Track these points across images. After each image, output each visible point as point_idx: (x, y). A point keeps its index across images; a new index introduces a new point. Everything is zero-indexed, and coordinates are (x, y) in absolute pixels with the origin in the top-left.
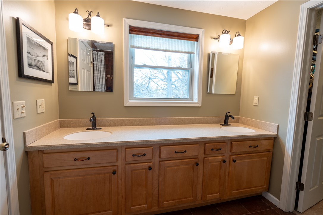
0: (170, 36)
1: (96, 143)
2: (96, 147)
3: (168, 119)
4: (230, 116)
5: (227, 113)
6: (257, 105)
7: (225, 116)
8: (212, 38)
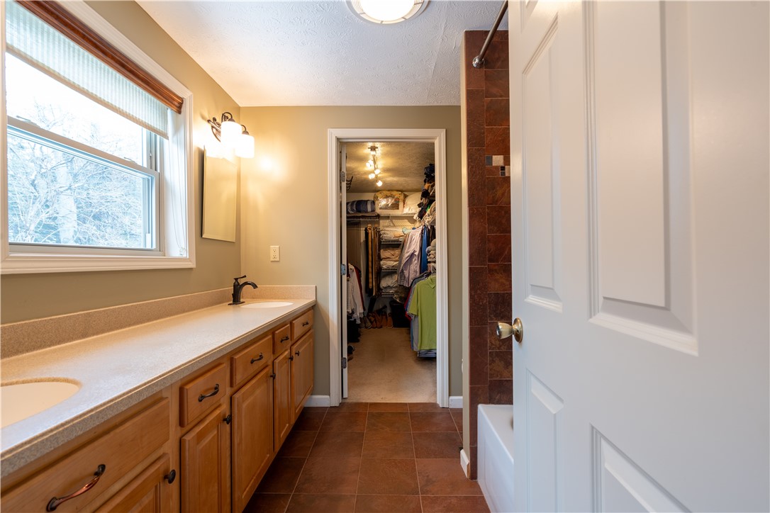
0: (128, 70)
1: (124, 394)
2: (127, 407)
3: (136, 306)
4: (246, 283)
5: (236, 279)
6: (278, 259)
7: (234, 286)
8: (203, 118)
